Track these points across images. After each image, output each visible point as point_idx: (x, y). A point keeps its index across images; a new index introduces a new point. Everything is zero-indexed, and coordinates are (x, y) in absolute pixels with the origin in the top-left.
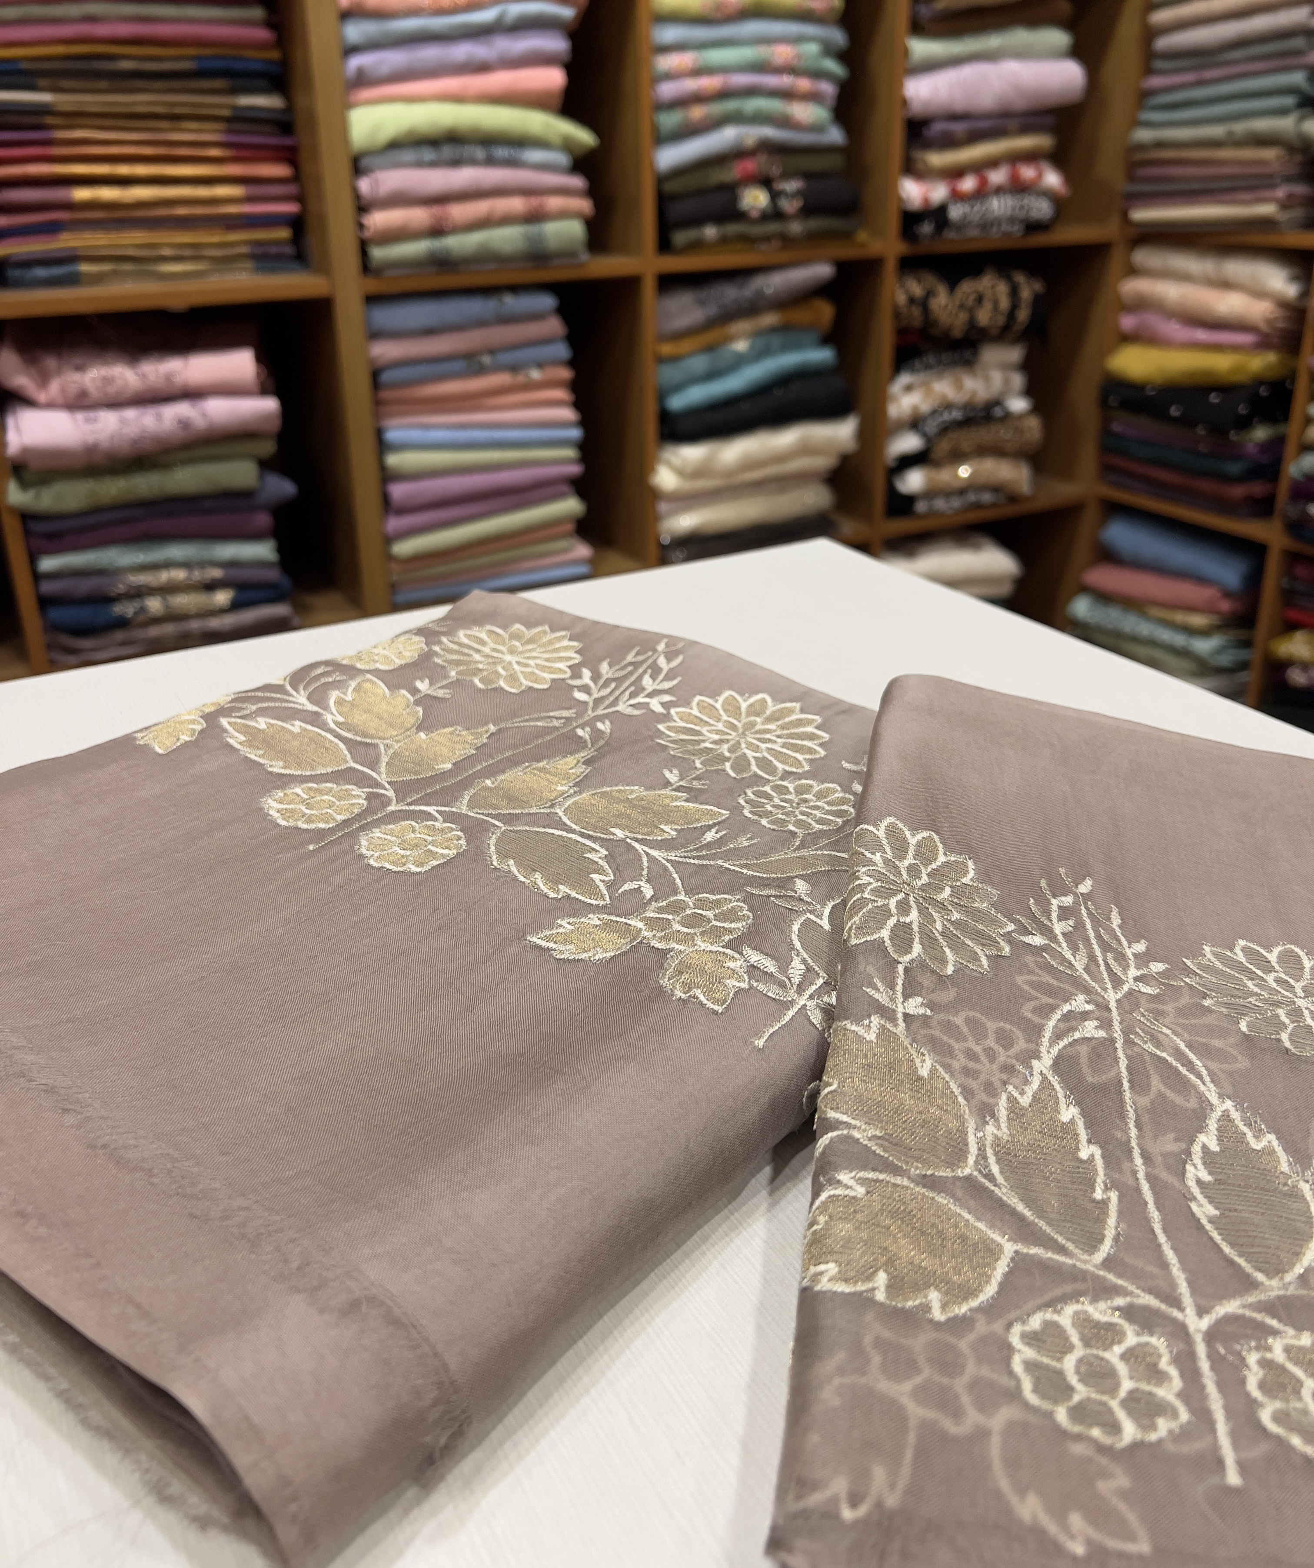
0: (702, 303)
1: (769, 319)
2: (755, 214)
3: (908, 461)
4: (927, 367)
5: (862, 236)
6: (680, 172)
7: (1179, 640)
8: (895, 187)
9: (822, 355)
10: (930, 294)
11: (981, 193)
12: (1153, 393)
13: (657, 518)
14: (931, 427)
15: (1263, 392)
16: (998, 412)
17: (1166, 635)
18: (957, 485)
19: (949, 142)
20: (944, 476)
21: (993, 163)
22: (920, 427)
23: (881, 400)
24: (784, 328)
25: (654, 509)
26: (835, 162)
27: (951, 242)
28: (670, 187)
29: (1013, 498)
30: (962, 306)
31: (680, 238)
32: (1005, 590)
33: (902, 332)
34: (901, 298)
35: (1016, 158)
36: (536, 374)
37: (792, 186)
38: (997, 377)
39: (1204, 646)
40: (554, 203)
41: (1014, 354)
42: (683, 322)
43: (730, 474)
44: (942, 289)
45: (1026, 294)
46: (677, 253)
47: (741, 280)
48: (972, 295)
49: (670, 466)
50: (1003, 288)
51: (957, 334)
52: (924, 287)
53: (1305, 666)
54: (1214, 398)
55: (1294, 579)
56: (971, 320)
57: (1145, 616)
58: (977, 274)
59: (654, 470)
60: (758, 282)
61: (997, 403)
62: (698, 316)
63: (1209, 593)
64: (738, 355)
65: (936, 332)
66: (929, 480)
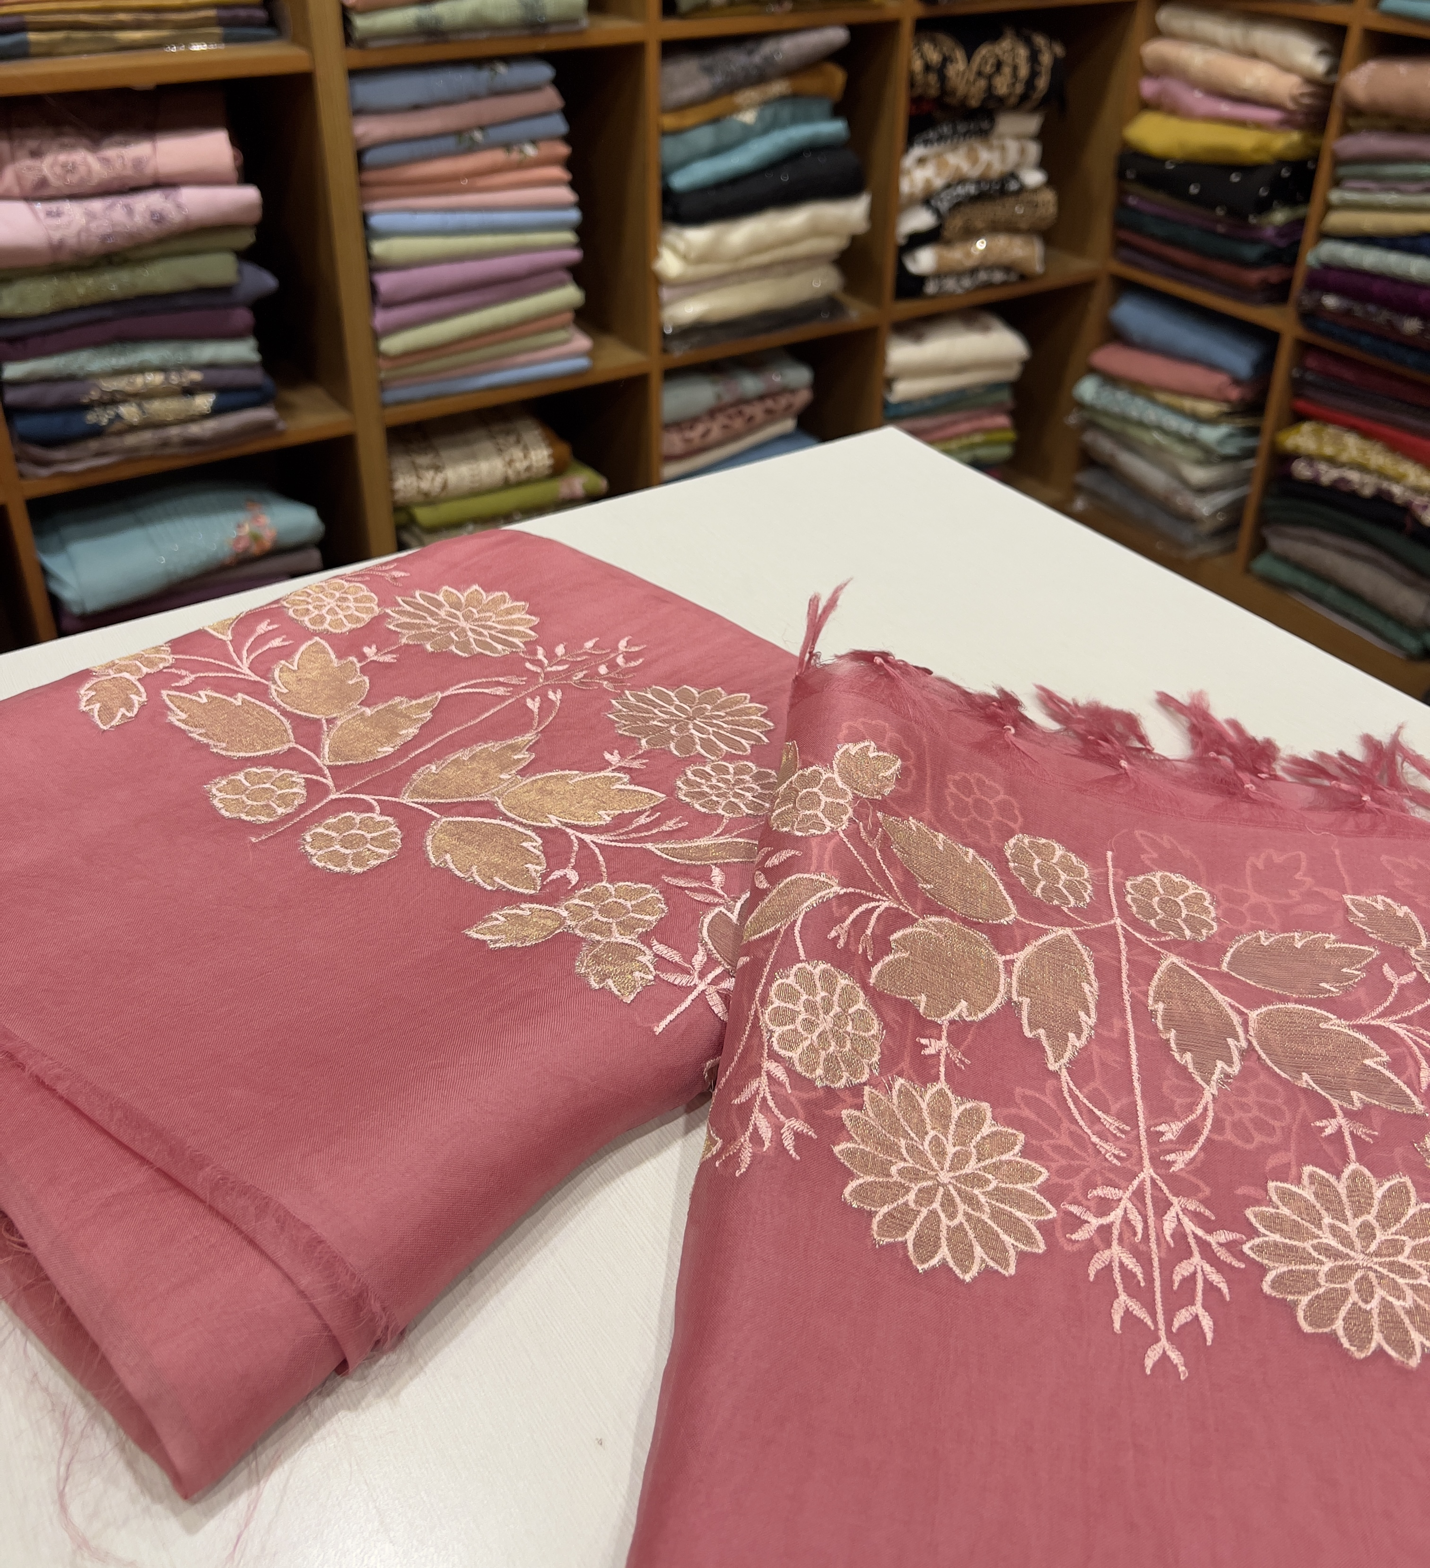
0: (709, 70)
1: (779, 88)
3: (918, 240)
4: (941, 138)
7: (1187, 427)
9: (835, 128)
10: (946, 60)
12: (1172, 167)
13: (660, 306)
14: (944, 206)
15: (1285, 173)
16: (1013, 186)
17: (1173, 422)
18: (969, 263)
20: (956, 255)
22: (933, 202)
23: (894, 173)
24: (794, 97)
25: (657, 297)
27: (970, 3)
29: (1024, 277)
30: (979, 74)
32: (1012, 373)
33: (916, 101)
34: (918, 65)
36: (530, 151)
38: (1012, 147)
39: (1210, 434)
41: (1032, 124)
42: (687, 92)
43: (737, 258)
44: (959, 55)
45: (1046, 59)
46: (684, 16)
47: (749, 46)
48: (991, 61)
49: (674, 250)
50: (1023, 52)
51: (974, 103)
52: (941, 51)
53: (1311, 459)
54: (1235, 178)
55: (1305, 369)
56: (990, 88)
57: (1154, 401)
58: (995, 36)
59: (657, 255)
60: (768, 48)
61: (1013, 176)
62: (703, 84)
63: (1219, 380)
64: (745, 127)
65: (952, 101)
66: (940, 259)
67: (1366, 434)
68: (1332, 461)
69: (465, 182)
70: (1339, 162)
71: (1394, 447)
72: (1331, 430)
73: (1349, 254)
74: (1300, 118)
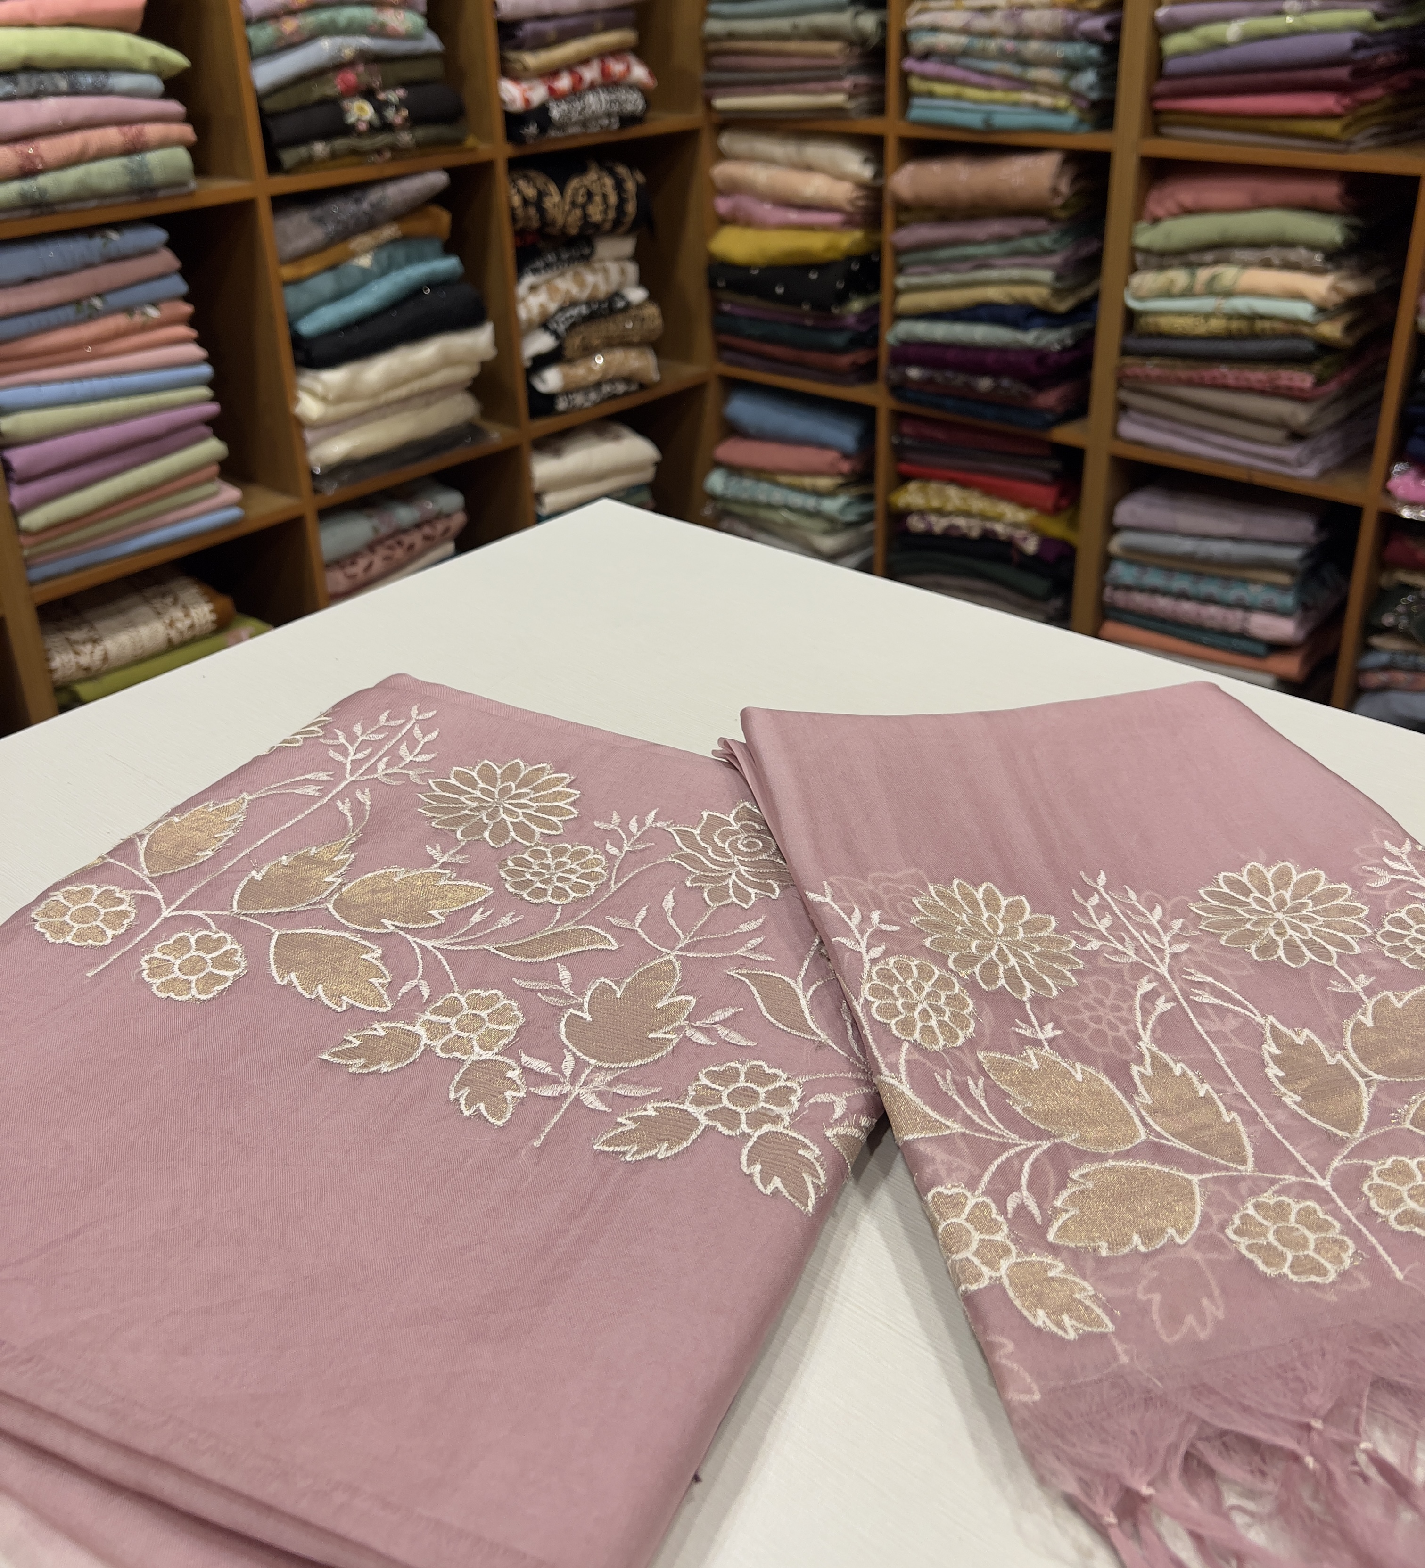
0: (320, 221)
1: (389, 232)
2: (363, 127)
3: (542, 361)
4: (548, 266)
5: (471, 141)
6: (278, 89)
7: (810, 502)
8: (496, 90)
9: (449, 264)
10: (541, 194)
11: (577, 91)
12: (756, 272)
13: (305, 447)
14: (562, 328)
15: (855, 267)
16: (620, 304)
17: (797, 500)
18: (593, 378)
19: (541, 43)
20: (579, 372)
21: (585, 61)
22: (550, 326)
23: (510, 303)
24: (404, 239)
25: (303, 441)
26: (435, 69)
27: (555, 142)
28: (270, 105)
29: (643, 386)
30: (574, 204)
31: (289, 157)
32: (648, 475)
33: (520, 234)
34: (517, 201)
35: (604, 54)
36: (153, 312)
37: (394, 95)
38: (613, 268)
39: (831, 506)
40: (153, 131)
41: (627, 246)
42: (303, 243)
43: (375, 394)
44: (553, 188)
45: (630, 186)
46: (288, 172)
47: (357, 194)
48: (582, 191)
49: (313, 393)
50: (609, 182)
51: (573, 231)
52: (535, 186)
53: (922, 513)
54: (813, 276)
55: (902, 435)
56: (585, 216)
57: (778, 484)
58: (582, 170)
59: (296, 400)
60: (374, 195)
61: (617, 294)
62: (316, 235)
63: (829, 457)
64: (364, 271)
65: (554, 231)
66: (565, 377)
67: (963, 484)
68: (940, 512)
69: (89, 350)
70: (899, 252)
71: (989, 492)
72: (934, 486)
73: (923, 330)
74: (858, 218)
